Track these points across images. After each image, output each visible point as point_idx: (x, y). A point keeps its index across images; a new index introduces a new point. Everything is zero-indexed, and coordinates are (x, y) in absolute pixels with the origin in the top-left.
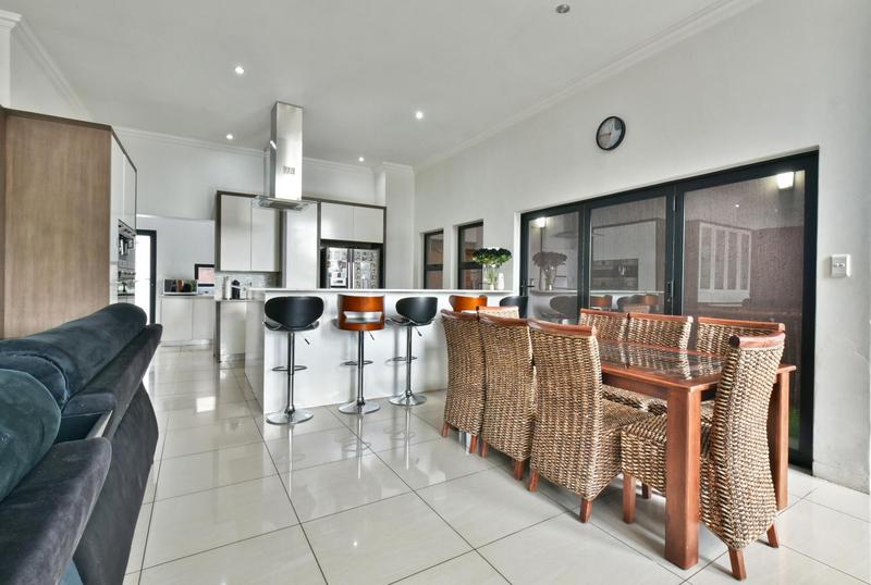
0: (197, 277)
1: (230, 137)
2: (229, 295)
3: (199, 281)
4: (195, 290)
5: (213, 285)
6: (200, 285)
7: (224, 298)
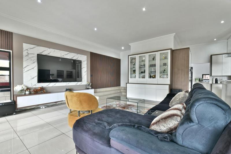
0: (203, 78)
1: (215, 40)
2: (214, 82)
3: (204, 79)
4: (203, 81)
5: (209, 80)
6: (204, 80)
7: (213, 83)
